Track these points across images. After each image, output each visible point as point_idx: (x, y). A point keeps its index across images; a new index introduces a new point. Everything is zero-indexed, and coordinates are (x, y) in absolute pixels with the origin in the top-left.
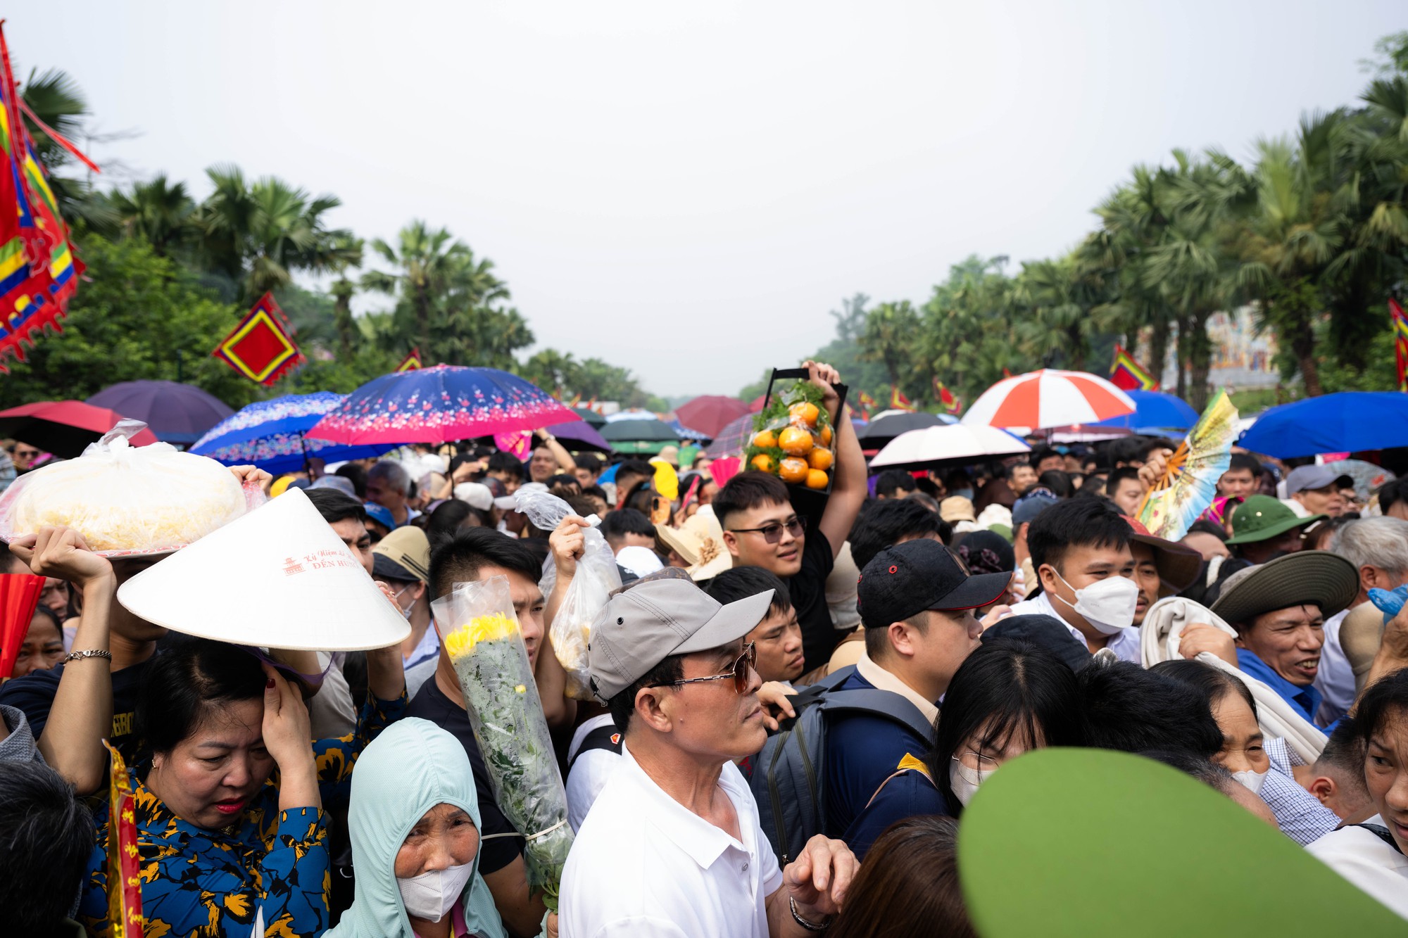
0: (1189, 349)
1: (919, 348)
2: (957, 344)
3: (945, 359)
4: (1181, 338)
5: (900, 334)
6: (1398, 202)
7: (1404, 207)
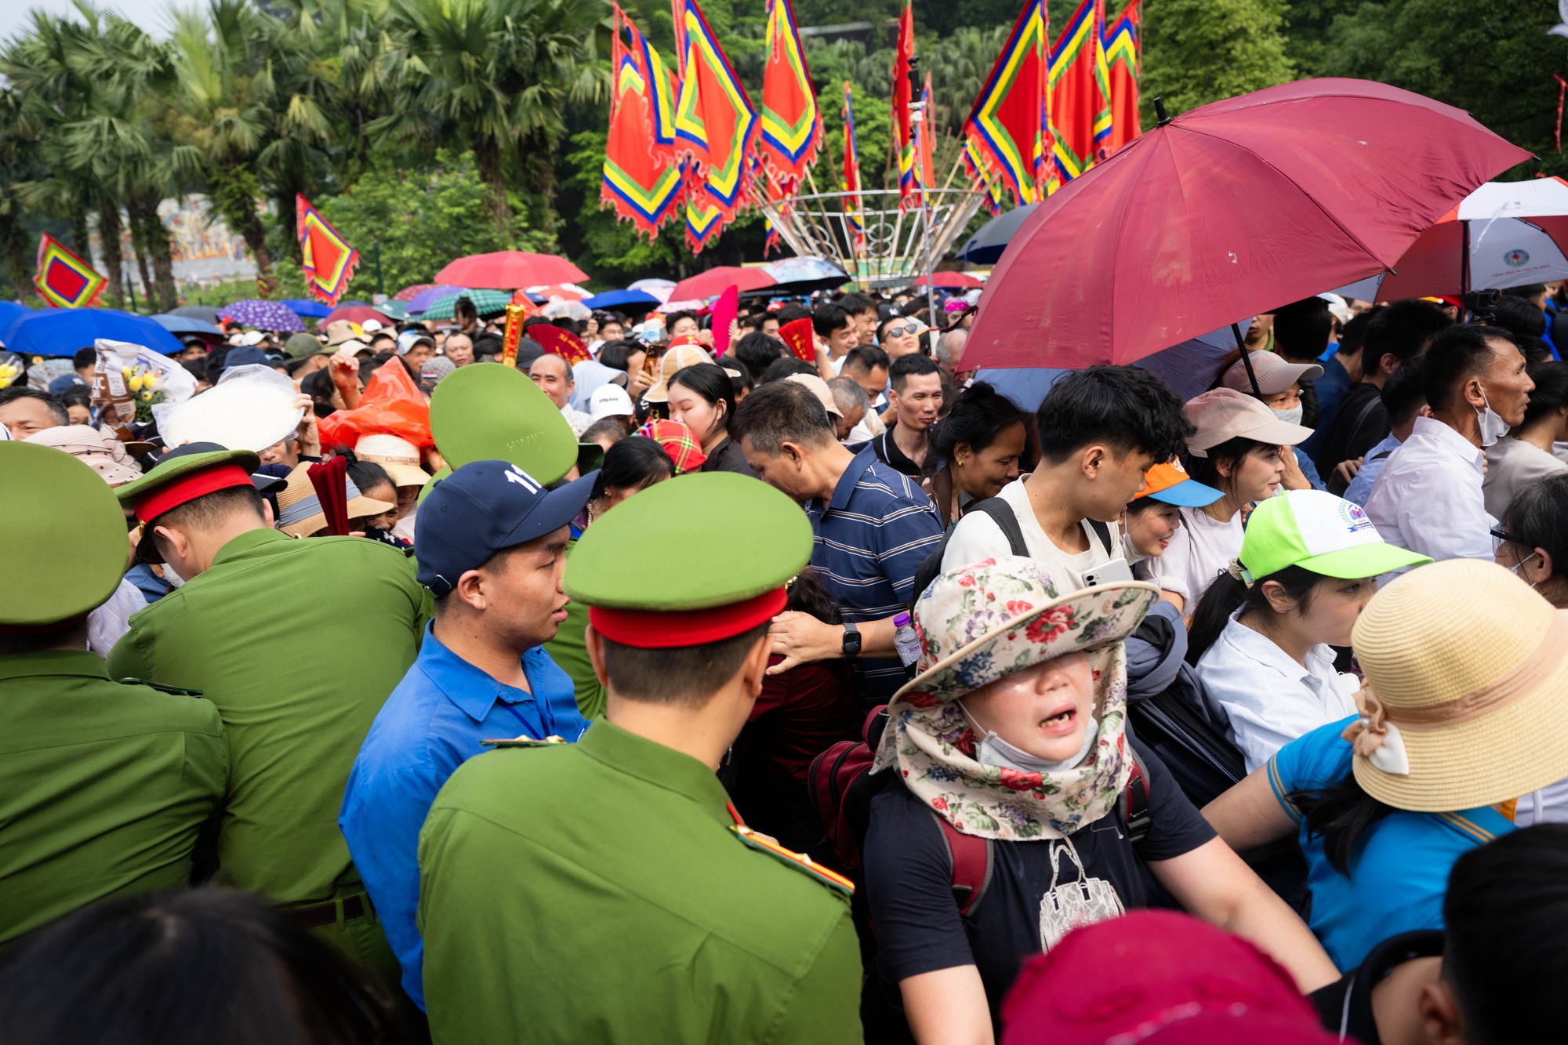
0: (145, 238)
4: (133, 224)
6: (311, 95)
7: (316, 101)
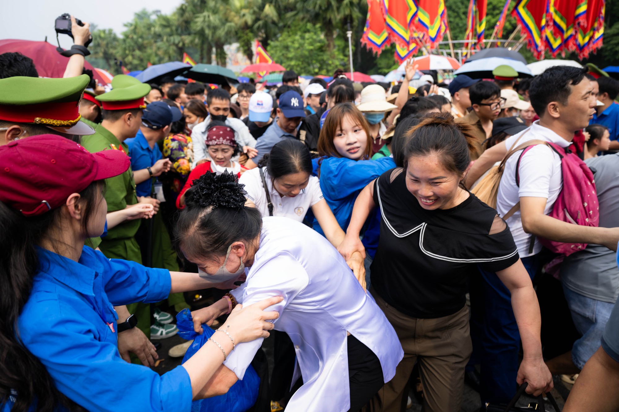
1: (118, 52)
2: (134, 50)
3: (130, 58)
4: (216, 52)
5: (110, 45)
6: (273, 4)
7: (275, 6)
